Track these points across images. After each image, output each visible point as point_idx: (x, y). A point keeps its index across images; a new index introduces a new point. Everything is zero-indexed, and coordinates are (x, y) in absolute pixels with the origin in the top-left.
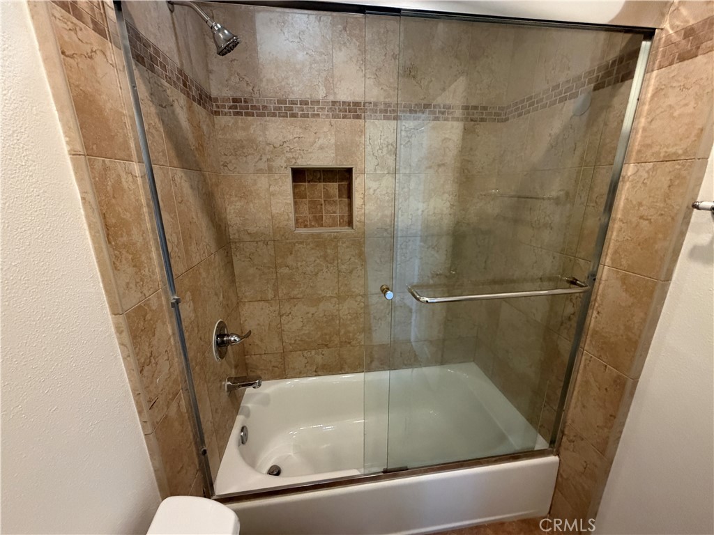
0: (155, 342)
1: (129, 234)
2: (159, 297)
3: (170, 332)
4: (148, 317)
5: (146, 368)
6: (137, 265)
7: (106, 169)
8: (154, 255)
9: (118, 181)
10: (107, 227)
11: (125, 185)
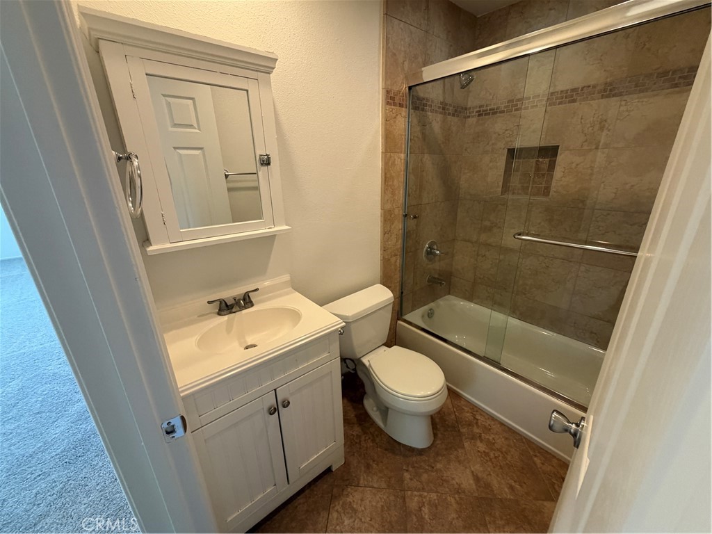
0: (393, 227)
1: (393, 181)
2: (399, 211)
3: (400, 227)
4: (392, 216)
5: (386, 235)
6: (393, 194)
7: (391, 157)
8: (401, 192)
9: (394, 162)
10: (386, 177)
11: (396, 163)
